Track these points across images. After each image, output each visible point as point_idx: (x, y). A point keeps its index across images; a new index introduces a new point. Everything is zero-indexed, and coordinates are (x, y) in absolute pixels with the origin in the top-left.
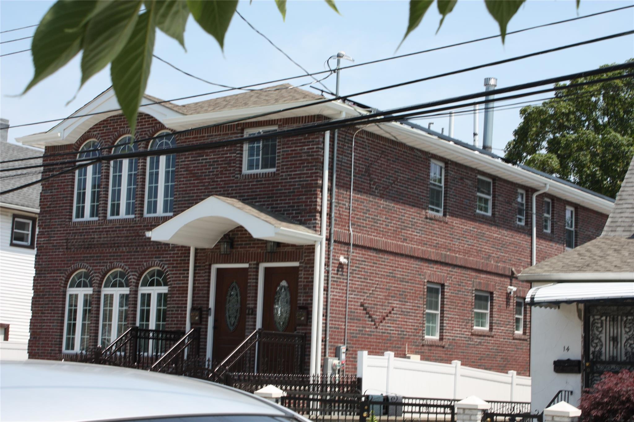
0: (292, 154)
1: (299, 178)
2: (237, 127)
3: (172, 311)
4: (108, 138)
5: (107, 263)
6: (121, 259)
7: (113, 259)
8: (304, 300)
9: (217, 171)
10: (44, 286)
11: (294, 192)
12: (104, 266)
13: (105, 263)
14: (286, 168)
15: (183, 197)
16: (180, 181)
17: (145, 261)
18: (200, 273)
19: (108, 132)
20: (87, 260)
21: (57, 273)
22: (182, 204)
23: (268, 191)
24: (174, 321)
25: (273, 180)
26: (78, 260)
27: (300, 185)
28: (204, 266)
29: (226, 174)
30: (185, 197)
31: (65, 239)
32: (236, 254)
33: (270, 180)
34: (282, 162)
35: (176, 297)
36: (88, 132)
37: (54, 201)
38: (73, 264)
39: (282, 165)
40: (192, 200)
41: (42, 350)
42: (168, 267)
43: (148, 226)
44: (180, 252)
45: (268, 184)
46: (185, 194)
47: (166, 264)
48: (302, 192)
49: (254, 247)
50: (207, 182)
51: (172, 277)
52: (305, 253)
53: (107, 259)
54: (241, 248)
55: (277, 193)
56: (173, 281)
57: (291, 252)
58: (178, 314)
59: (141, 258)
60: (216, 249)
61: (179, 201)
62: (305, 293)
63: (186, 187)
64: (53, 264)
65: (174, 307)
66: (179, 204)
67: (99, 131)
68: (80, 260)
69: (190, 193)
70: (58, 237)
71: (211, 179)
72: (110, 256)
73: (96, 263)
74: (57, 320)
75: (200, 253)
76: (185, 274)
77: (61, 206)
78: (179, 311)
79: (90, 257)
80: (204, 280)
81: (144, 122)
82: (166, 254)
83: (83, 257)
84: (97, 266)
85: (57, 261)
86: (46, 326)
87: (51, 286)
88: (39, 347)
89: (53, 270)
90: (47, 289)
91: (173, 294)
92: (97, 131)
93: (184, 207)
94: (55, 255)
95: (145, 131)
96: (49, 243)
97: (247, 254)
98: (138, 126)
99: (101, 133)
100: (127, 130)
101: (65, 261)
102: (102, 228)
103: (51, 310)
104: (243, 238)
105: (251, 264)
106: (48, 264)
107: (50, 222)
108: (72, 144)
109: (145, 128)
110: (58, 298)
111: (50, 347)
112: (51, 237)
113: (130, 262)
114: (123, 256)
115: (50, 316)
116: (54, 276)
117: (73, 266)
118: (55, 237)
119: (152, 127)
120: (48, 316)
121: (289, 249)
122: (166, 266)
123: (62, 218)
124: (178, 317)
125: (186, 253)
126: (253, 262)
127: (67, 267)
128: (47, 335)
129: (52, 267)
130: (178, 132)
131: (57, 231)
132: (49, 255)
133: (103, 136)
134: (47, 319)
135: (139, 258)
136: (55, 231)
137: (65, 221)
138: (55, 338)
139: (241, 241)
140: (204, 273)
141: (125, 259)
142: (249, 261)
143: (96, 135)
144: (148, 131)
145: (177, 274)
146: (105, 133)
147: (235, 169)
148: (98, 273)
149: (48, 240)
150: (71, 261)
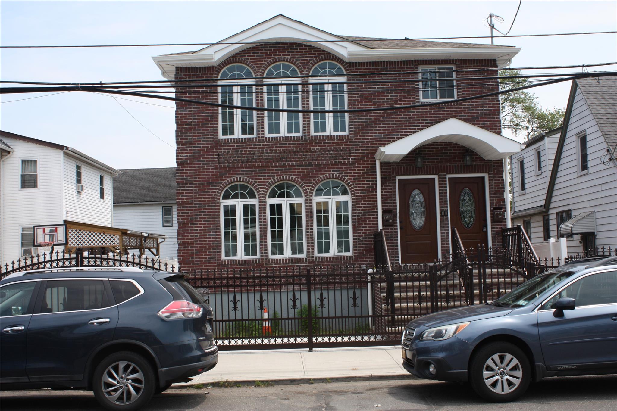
1: (481, 107)
2: (412, 63)
3: (359, 216)
4: (261, 64)
5: (274, 176)
6: (290, 172)
7: (281, 173)
9: (395, 99)
10: (192, 198)
11: (478, 118)
12: (270, 179)
13: (271, 176)
15: (359, 119)
16: (354, 105)
17: (321, 174)
18: (386, 183)
19: (260, 58)
20: (246, 174)
21: (209, 186)
22: (359, 125)
23: (451, 116)
24: (362, 224)
25: (455, 108)
26: (235, 174)
27: (483, 113)
28: (391, 178)
29: (406, 101)
30: (362, 119)
31: (216, 155)
32: (424, 167)
33: (453, 108)
34: (463, 94)
35: (362, 204)
36: (233, 56)
37: (195, 119)
38: (228, 177)
39: (462, 97)
40: (370, 122)
41: (196, 258)
42: (349, 179)
43: (321, 143)
44: (362, 166)
45: (451, 111)
47: (347, 176)
48: (486, 118)
49: (443, 162)
51: (355, 187)
52: (494, 166)
53: (272, 173)
54: (428, 162)
56: (356, 190)
57: (480, 165)
58: (364, 218)
59: (316, 171)
60: (402, 163)
61: (355, 122)
62: (496, 197)
64: (202, 178)
65: (361, 213)
66: (355, 125)
67: (248, 56)
68: (237, 174)
70: (204, 152)
72: (276, 170)
73: (259, 176)
74: (215, 229)
75: (385, 166)
76: (369, 184)
77: (206, 124)
78: (366, 215)
79: (250, 171)
80: (391, 189)
81: (305, 52)
82: (345, 168)
83: (242, 171)
84: (261, 179)
85: (206, 175)
86: (200, 235)
87: (201, 198)
88: (193, 255)
89: (202, 184)
90: (197, 201)
91: (357, 201)
92: (245, 56)
93: (362, 128)
94: (203, 169)
95: (307, 60)
96: (194, 159)
97: (436, 167)
98: (298, 55)
99: (251, 59)
100: (285, 58)
101: (217, 175)
102: (263, 145)
103: (204, 221)
104: (430, 154)
105: (442, 175)
106: (195, 178)
107: (191, 139)
108: (213, 67)
109: (306, 57)
110: (212, 209)
111: (208, 255)
112: (194, 153)
113: (303, 175)
114: (293, 169)
115: (204, 227)
116: (205, 189)
117: (229, 179)
118: (200, 153)
119: (315, 57)
120: (201, 227)
121: (478, 163)
122: (347, 178)
123: (209, 135)
124: (366, 221)
125: (368, 167)
126: (443, 174)
127: (220, 180)
128: (202, 244)
129: (201, 181)
130: (347, 63)
131: (203, 147)
132: (194, 170)
133: (254, 62)
134: (200, 230)
135: (313, 171)
136: (200, 147)
137: (213, 138)
138: (213, 246)
139: (428, 156)
140: (391, 183)
141: (296, 172)
142: (439, 173)
143: (245, 60)
144: (310, 60)
145: (360, 184)
146: (257, 59)
147: (414, 98)
148: (263, 185)
149: (192, 156)
150: (226, 174)
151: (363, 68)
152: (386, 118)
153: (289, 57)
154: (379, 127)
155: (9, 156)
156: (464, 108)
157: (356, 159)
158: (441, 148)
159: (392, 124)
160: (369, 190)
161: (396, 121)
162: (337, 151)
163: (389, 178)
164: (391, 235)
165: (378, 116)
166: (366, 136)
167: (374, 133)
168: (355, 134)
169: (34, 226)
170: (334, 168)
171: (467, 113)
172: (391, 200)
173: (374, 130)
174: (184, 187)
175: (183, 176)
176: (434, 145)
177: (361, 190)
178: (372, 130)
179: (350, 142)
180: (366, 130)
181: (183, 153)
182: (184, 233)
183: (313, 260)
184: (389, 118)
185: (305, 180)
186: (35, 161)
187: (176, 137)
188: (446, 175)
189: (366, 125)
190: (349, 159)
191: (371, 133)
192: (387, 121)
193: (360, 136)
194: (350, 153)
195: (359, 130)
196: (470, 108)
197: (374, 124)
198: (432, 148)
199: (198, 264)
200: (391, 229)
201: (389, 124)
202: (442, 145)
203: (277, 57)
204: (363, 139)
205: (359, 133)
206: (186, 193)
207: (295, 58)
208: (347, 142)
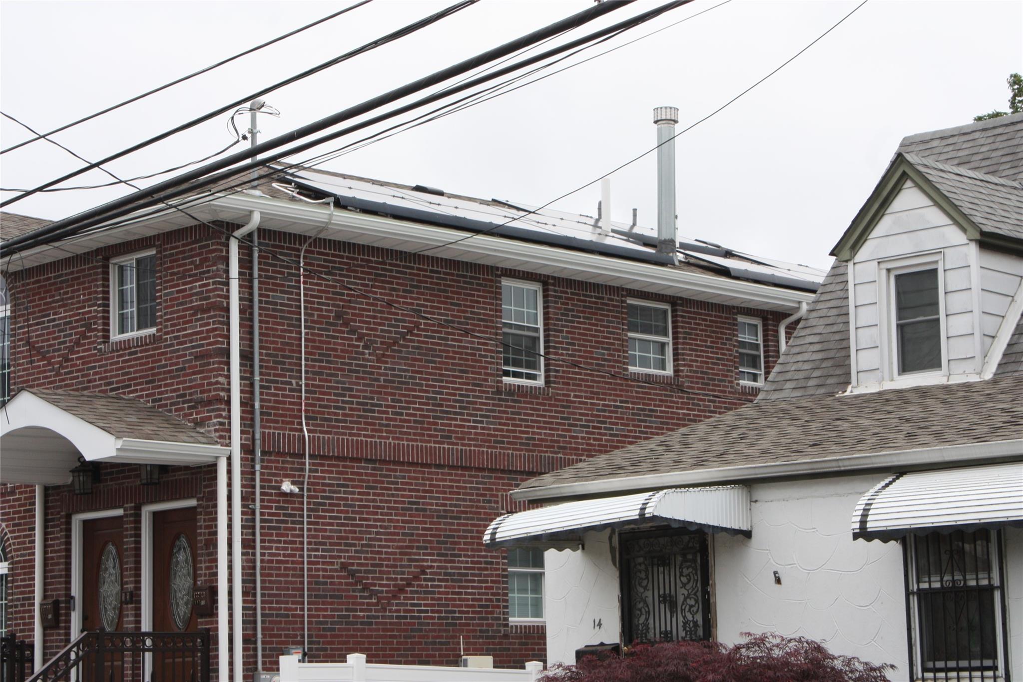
0: (179, 298)
1: (189, 342)
3: (16, 606)
9: (70, 341)
11: (185, 369)
14: (171, 326)
16: (19, 365)
18: (52, 533)
23: (146, 370)
25: (152, 349)
27: (193, 354)
28: (61, 519)
29: (84, 344)
32: (104, 492)
33: (148, 350)
35: (21, 580)
39: (165, 320)
42: (7, 526)
45: (147, 357)
48: (196, 366)
49: (130, 477)
50: (58, 362)
51: (14, 544)
52: (204, 480)
54: (110, 480)
55: (160, 373)
57: (184, 480)
58: (24, 612)
65: (18, 600)
71: (63, 355)
75: (52, 495)
76: (32, 535)
80: (59, 545)
82: (2, 502)
91: (15, 575)
97: (120, 490)
105: (129, 509)
121: (181, 475)
122: (3, 525)
126: (129, 505)
130: (12, 273)
140: (59, 532)
142: (123, 505)
145: (19, 537)
151: (32, 280)
156: (165, 347)
160: (31, 548)
163: (57, 520)
164: (57, 647)
171: (169, 359)
177: (18, 550)
196: (173, 345)
200: (55, 634)
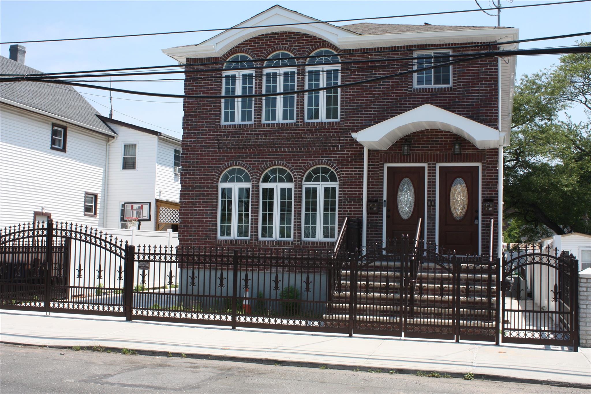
0: (469, 73)
1: (477, 93)
2: (407, 49)
3: (345, 202)
4: (261, 53)
5: (267, 161)
6: (282, 158)
7: (273, 158)
8: (488, 194)
9: (387, 85)
10: (194, 180)
11: (473, 105)
12: (263, 164)
13: (264, 161)
14: (463, 85)
15: (350, 106)
17: (310, 160)
18: (374, 171)
19: (260, 48)
20: (242, 158)
21: (209, 170)
22: (350, 112)
23: (444, 103)
24: (347, 211)
25: (449, 94)
26: (232, 158)
27: (478, 99)
28: (378, 165)
29: (398, 87)
30: (353, 106)
31: (216, 140)
32: (413, 155)
33: (446, 94)
34: (458, 79)
35: (348, 191)
36: (236, 47)
37: (200, 107)
38: (226, 161)
39: (458, 82)
40: (361, 108)
41: (194, 236)
42: (337, 165)
43: (312, 130)
44: (350, 153)
45: (444, 97)
46: (353, 103)
47: (335, 163)
48: (482, 104)
49: (433, 150)
50: (377, 94)
51: (343, 174)
53: (265, 158)
54: (417, 150)
55: (455, 105)
56: (343, 177)
57: (473, 154)
58: (350, 205)
59: (306, 157)
60: (390, 151)
61: (346, 109)
62: (488, 188)
63: (353, 98)
64: (203, 162)
65: (347, 200)
66: (345, 112)
67: (250, 46)
68: (234, 158)
69: (359, 103)
70: (207, 138)
71: (382, 91)
72: (269, 155)
73: (254, 161)
74: (212, 210)
75: (373, 154)
76: (356, 171)
77: (209, 111)
78: (351, 202)
79: (246, 156)
80: (378, 177)
81: (302, 40)
82: (334, 154)
83: (238, 156)
84: (255, 164)
85: (207, 159)
86: (198, 215)
87: (201, 180)
88: (192, 234)
89: (203, 167)
90: (197, 183)
91: (344, 188)
92: (247, 46)
93: (353, 114)
94: (205, 154)
95: (304, 48)
96: (197, 143)
97: (425, 155)
98: (295, 43)
99: (252, 49)
100: (283, 47)
101: (217, 159)
102: (259, 131)
103: (203, 202)
104: (420, 141)
105: (431, 164)
106: (197, 162)
107: (196, 125)
108: (218, 57)
109: (303, 46)
110: (210, 191)
111: (204, 234)
112: (198, 138)
113: (294, 160)
114: (285, 155)
115: (203, 207)
116: (205, 172)
117: (226, 163)
118: (203, 138)
119: (311, 45)
120: (200, 207)
121: (470, 152)
122: (335, 165)
123: (211, 122)
124: (351, 208)
125: (357, 154)
126: (432, 162)
127: (219, 164)
128: (200, 223)
129: (202, 164)
130: (342, 50)
131: (205, 133)
132: (197, 154)
133: (255, 51)
134: (199, 210)
135: (303, 157)
136: (203, 133)
137: (215, 124)
138: (209, 226)
139: (418, 144)
140: (378, 171)
141: (287, 158)
142: (428, 161)
143: (246, 50)
144: (307, 48)
145: (348, 171)
146: (257, 48)
147: (407, 84)
148: (257, 169)
149: (195, 141)
150: (224, 159)
151: (357, 55)
152: (376, 105)
153: (287, 46)
154: (370, 114)
155: (114, 140)
156: (458, 94)
157: (345, 145)
158: (431, 135)
159: (382, 111)
160: (356, 177)
161: (387, 108)
162: (327, 138)
163: (376, 165)
164: (375, 223)
165: (369, 103)
166: (357, 123)
167: (365, 120)
168: (346, 120)
169: (125, 203)
170: (323, 154)
171: (461, 99)
172: (378, 188)
173: (365, 117)
174: (187, 170)
175: (187, 159)
176: (424, 132)
177: (348, 177)
178: (362, 117)
179: (340, 129)
180: (357, 117)
181: (188, 138)
182: (185, 213)
183: (298, 244)
184: (380, 105)
185: (296, 166)
186: (135, 145)
187: (183, 123)
188: (435, 164)
189: (356, 111)
190: (338, 146)
191: (361, 120)
192: (378, 108)
193: (350, 123)
194: (340, 140)
195: (350, 117)
196: (464, 94)
197: (365, 111)
198: (422, 135)
199: (195, 242)
200: (375, 217)
201: (380, 111)
202: (433, 133)
203: (276, 46)
204: (353, 126)
205: (350, 120)
206: (189, 175)
207: (292, 46)
208: (337, 129)
